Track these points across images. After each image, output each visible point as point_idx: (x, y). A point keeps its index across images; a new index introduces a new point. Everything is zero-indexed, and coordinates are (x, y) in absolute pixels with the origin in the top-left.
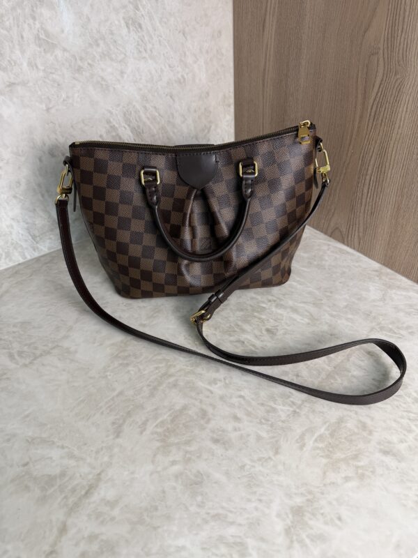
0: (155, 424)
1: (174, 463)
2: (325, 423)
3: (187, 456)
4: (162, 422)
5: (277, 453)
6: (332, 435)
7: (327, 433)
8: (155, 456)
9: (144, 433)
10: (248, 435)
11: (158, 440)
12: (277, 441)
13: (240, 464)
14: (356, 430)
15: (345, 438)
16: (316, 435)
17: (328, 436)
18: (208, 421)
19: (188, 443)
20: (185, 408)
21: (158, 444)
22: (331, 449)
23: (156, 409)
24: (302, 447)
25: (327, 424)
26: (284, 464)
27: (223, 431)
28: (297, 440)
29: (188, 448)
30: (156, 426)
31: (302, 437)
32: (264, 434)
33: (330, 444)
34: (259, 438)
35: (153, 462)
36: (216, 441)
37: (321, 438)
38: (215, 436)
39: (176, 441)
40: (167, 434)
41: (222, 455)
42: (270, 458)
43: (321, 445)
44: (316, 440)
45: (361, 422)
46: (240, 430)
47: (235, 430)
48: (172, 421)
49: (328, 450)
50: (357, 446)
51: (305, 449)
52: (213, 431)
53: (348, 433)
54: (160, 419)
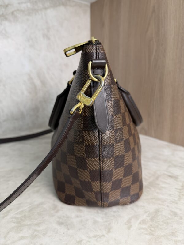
0: (16, 212)
1: (22, 238)
2: (146, 212)
3: (35, 233)
4: (22, 211)
5: (109, 231)
6: (152, 220)
7: (148, 218)
8: (8, 233)
9: (5, 218)
10: (87, 220)
11: (14, 223)
12: (109, 224)
13: (78, 240)
14: (170, 217)
15: (162, 221)
16: (140, 220)
17: (149, 220)
18: (58, 211)
19: (38, 224)
20: (42, 203)
21: (13, 225)
22: (152, 229)
23: (20, 204)
24: (129, 228)
25: (148, 213)
26: (115, 239)
27: (68, 217)
28: (125, 223)
29: (37, 228)
30: (17, 214)
31: (129, 221)
32: (99, 219)
33: (151, 225)
34: (95, 222)
35: (5, 237)
36: (61, 224)
37: (144, 221)
38: (61, 220)
39: (29, 223)
40: (23, 219)
41: (64, 233)
42: (103, 235)
43: (144, 226)
44: (140, 223)
45: (172, 211)
46: (81, 217)
47: (77, 217)
48: (30, 211)
49: (150, 230)
50: (172, 226)
51: (132, 229)
52: (59, 218)
53: (164, 218)
54: (21, 210)
